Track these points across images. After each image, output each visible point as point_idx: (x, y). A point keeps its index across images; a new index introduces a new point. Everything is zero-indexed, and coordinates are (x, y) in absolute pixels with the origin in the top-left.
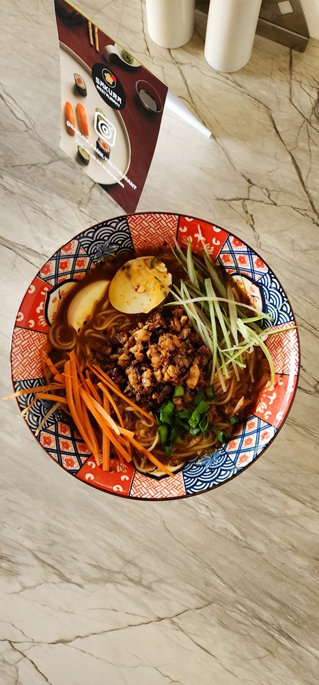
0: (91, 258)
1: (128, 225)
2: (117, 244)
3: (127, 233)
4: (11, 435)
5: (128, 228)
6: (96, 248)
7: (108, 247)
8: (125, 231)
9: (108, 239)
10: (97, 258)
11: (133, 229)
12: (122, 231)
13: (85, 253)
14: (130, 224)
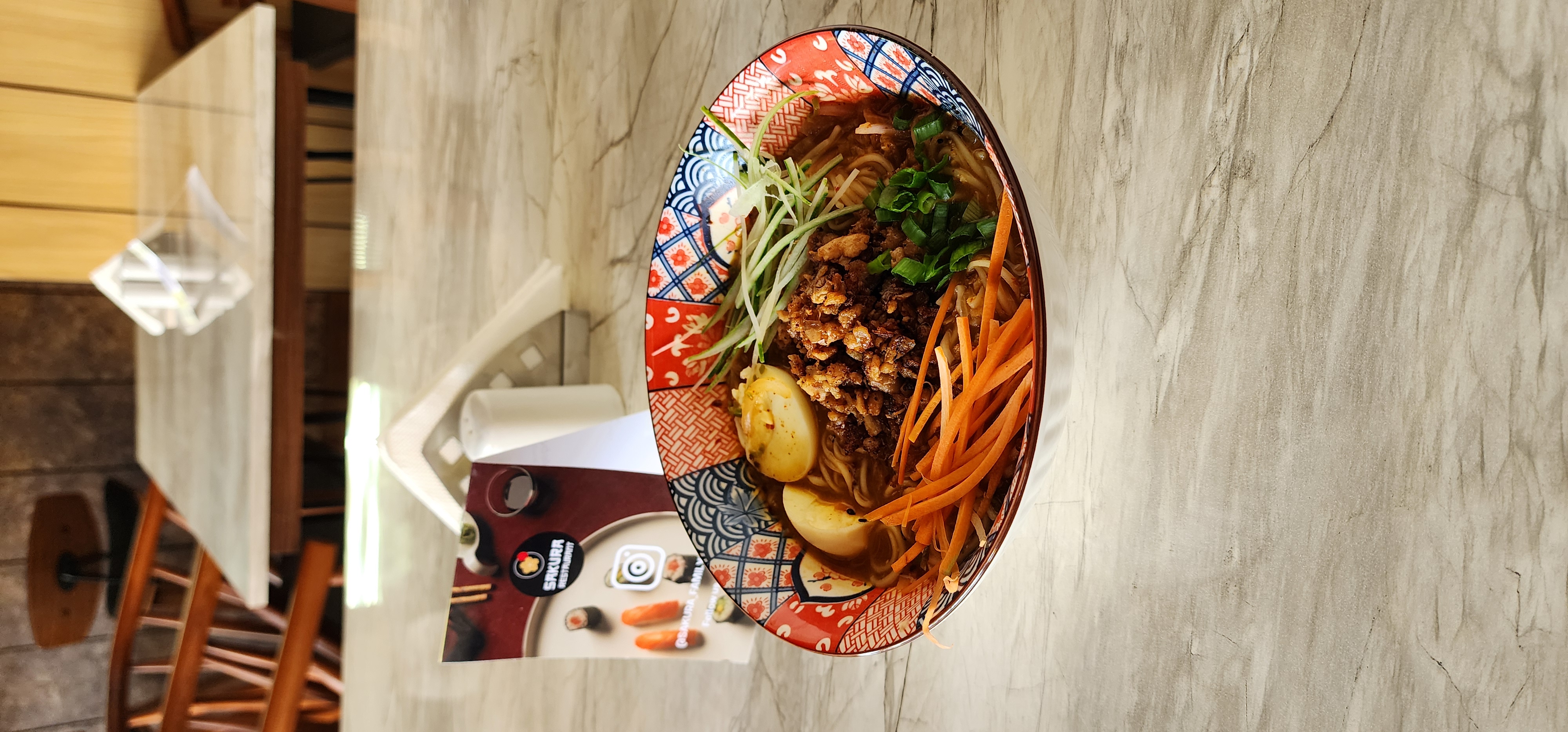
0: (755, 533)
1: (684, 477)
2: (727, 491)
3: (700, 477)
4: (1247, 661)
5: (691, 475)
6: (734, 527)
7: (734, 505)
8: (697, 480)
9: (714, 506)
10: (759, 521)
11: (691, 465)
12: (696, 486)
13: (740, 544)
14: (681, 473)
